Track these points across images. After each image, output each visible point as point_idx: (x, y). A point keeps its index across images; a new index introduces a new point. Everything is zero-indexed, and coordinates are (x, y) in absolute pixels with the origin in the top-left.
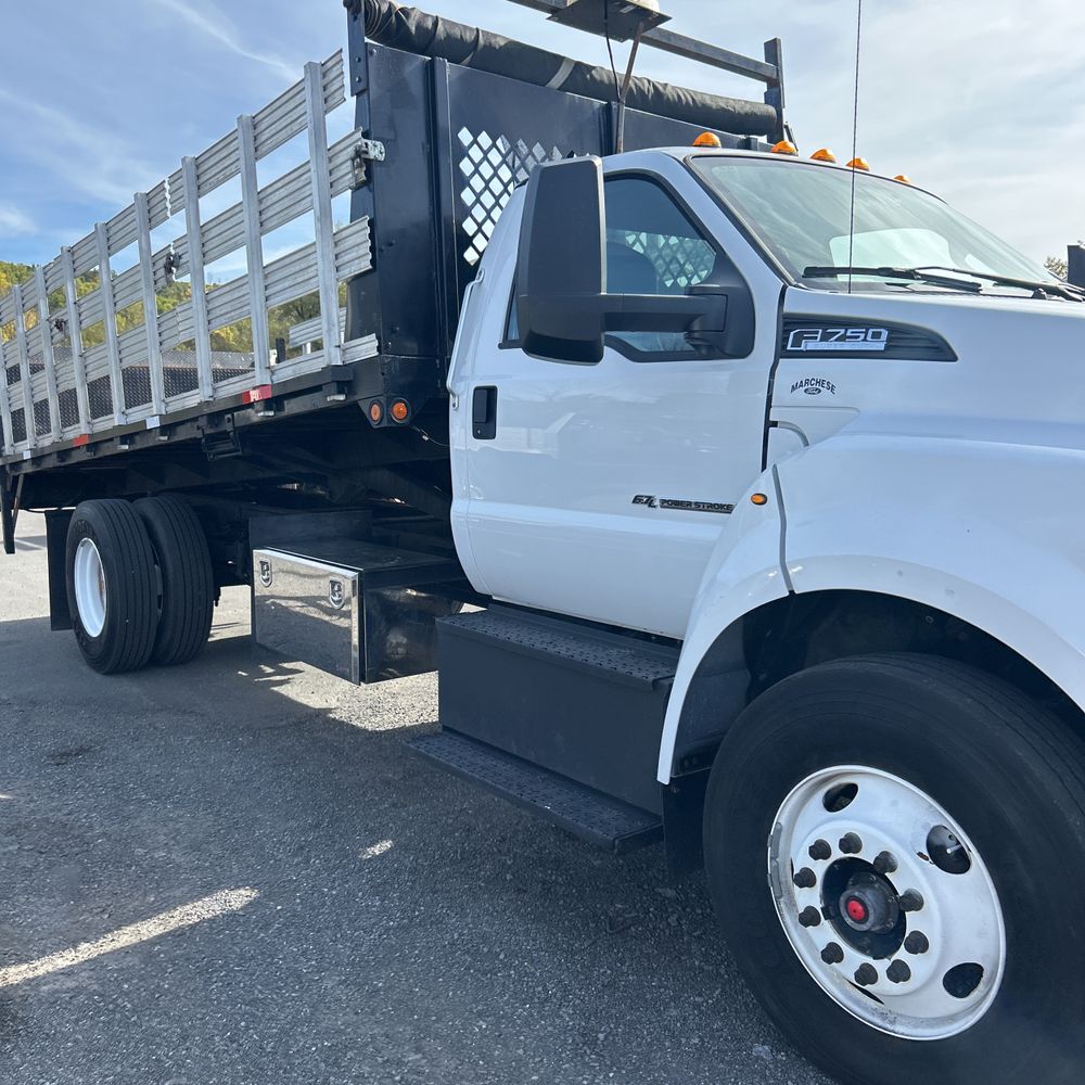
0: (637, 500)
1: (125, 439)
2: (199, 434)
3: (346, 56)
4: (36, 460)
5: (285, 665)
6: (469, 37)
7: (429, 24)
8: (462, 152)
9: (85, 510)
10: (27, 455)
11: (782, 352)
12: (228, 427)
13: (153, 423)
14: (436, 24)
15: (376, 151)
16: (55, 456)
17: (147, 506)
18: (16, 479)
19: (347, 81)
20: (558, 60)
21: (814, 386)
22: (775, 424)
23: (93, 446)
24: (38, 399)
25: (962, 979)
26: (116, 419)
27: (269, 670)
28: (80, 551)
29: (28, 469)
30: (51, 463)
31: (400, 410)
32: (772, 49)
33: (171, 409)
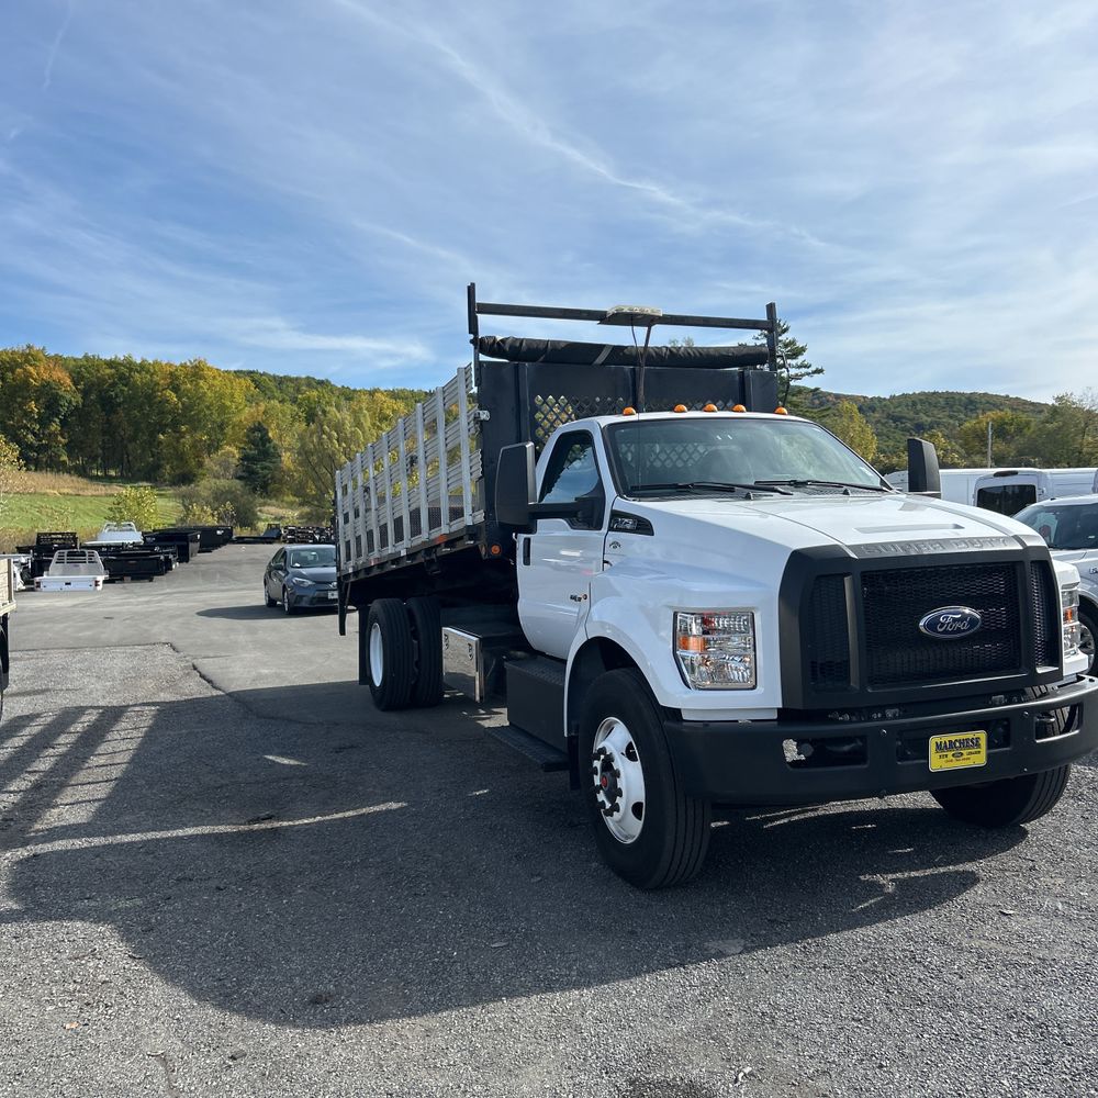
0: (572, 598)
1: (393, 562)
2: (423, 560)
3: (473, 366)
4: (356, 573)
5: (495, 710)
6: (542, 346)
7: (518, 344)
8: (536, 409)
9: (376, 606)
10: (351, 571)
11: (611, 529)
12: (434, 556)
13: (403, 553)
14: (521, 344)
15: (485, 415)
16: (363, 572)
17: (413, 603)
18: (347, 585)
19: (473, 379)
20: (601, 347)
21: (616, 545)
22: (607, 562)
23: (381, 565)
24: (382, 523)
25: (637, 809)
26: (390, 550)
27: (483, 712)
28: (373, 630)
29: (352, 580)
30: (362, 576)
31: (496, 550)
32: (771, 308)
33: (415, 544)
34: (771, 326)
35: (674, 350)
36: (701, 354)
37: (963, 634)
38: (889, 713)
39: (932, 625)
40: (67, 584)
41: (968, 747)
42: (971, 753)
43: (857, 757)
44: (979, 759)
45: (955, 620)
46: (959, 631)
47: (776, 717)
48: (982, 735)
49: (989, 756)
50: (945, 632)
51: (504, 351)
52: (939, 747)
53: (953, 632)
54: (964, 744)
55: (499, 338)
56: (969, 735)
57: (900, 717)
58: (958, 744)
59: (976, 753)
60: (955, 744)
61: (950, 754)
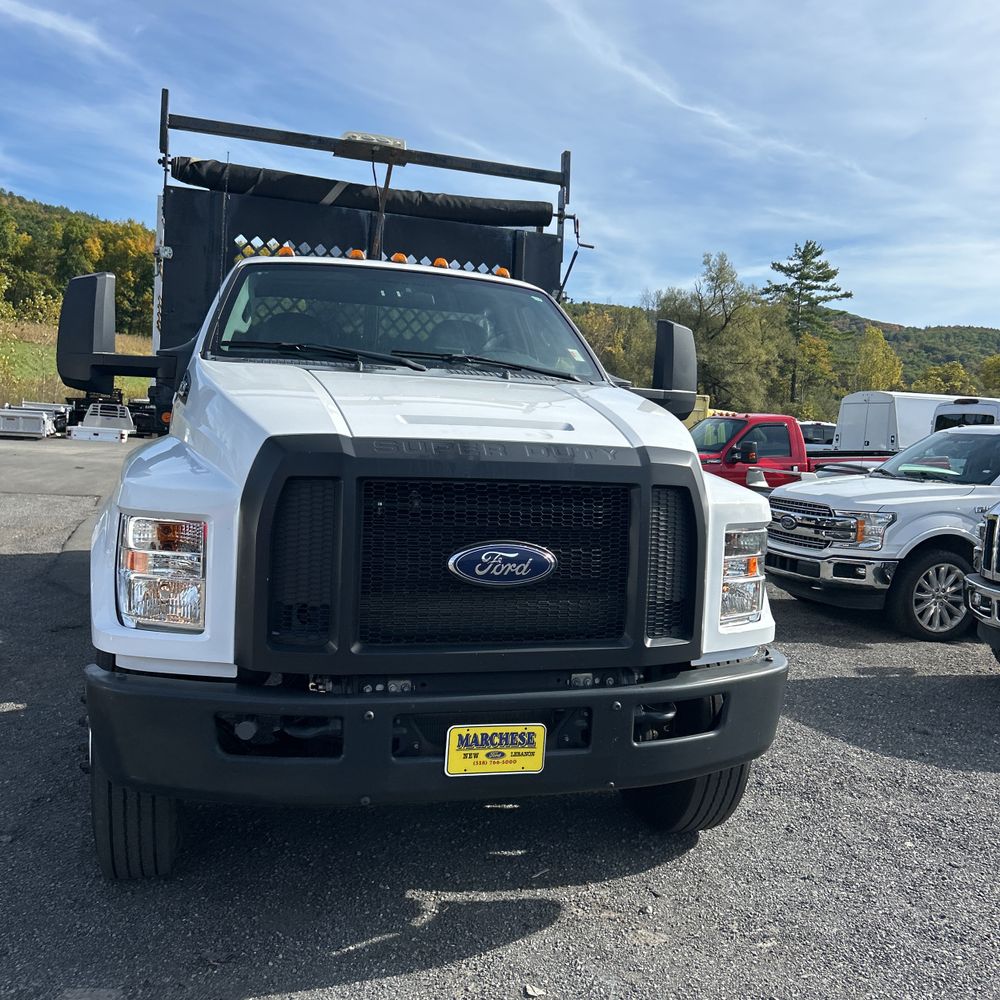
3: (162, 192)
6: (251, 175)
8: (237, 251)
14: (224, 170)
15: (166, 252)
20: (332, 183)
34: (562, 179)
35: (429, 197)
36: (463, 204)
37: (520, 582)
38: (393, 687)
39: (466, 565)
40: (95, 434)
41: (514, 744)
42: (519, 754)
43: (331, 746)
44: (532, 763)
45: (506, 560)
46: (512, 575)
47: (235, 676)
48: (539, 730)
49: (548, 761)
50: (489, 576)
51: (199, 175)
52: (463, 742)
53: (501, 577)
54: (508, 740)
55: (194, 159)
56: (518, 728)
57: (412, 693)
58: (497, 740)
59: (527, 754)
60: (491, 739)
61: (482, 753)
